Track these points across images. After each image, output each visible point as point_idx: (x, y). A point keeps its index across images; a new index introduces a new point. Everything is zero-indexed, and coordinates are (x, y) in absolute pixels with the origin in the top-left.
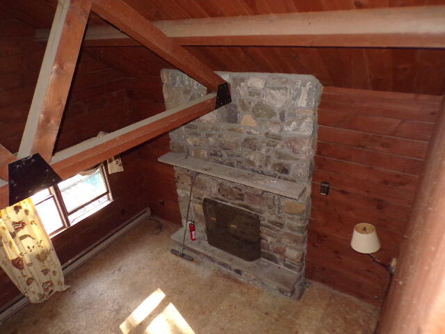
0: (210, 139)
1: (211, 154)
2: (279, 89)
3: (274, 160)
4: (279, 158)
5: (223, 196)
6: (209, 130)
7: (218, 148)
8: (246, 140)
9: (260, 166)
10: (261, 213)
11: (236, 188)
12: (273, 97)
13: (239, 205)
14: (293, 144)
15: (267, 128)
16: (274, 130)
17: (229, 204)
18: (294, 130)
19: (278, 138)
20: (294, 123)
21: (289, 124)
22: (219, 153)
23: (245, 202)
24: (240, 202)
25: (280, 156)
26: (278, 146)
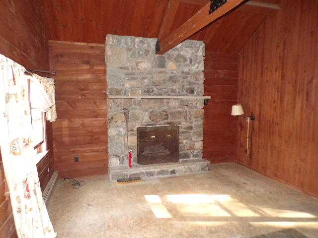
0: (145, 80)
1: (145, 92)
2: (189, 47)
3: (187, 87)
4: (190, 84)
5: (153, 120)
6: (145, 74)
7: (151, 86)
8: (171, 78)
9: (179, 92)
10: (179, 124)
11: (163, 111)
12: (186, 51)
13: (165, 124)
14: (196, 75)
15: (182, 68)
16: (186, 70)
17: (157, 126)
18: (196, 68)
19: (188, 73)
20: (196, 64)
21: (194, 65)
22: (151, 90)
23: (169, 121)
24: (166, 121)
25: (190, 83)
26: (189, 78)
